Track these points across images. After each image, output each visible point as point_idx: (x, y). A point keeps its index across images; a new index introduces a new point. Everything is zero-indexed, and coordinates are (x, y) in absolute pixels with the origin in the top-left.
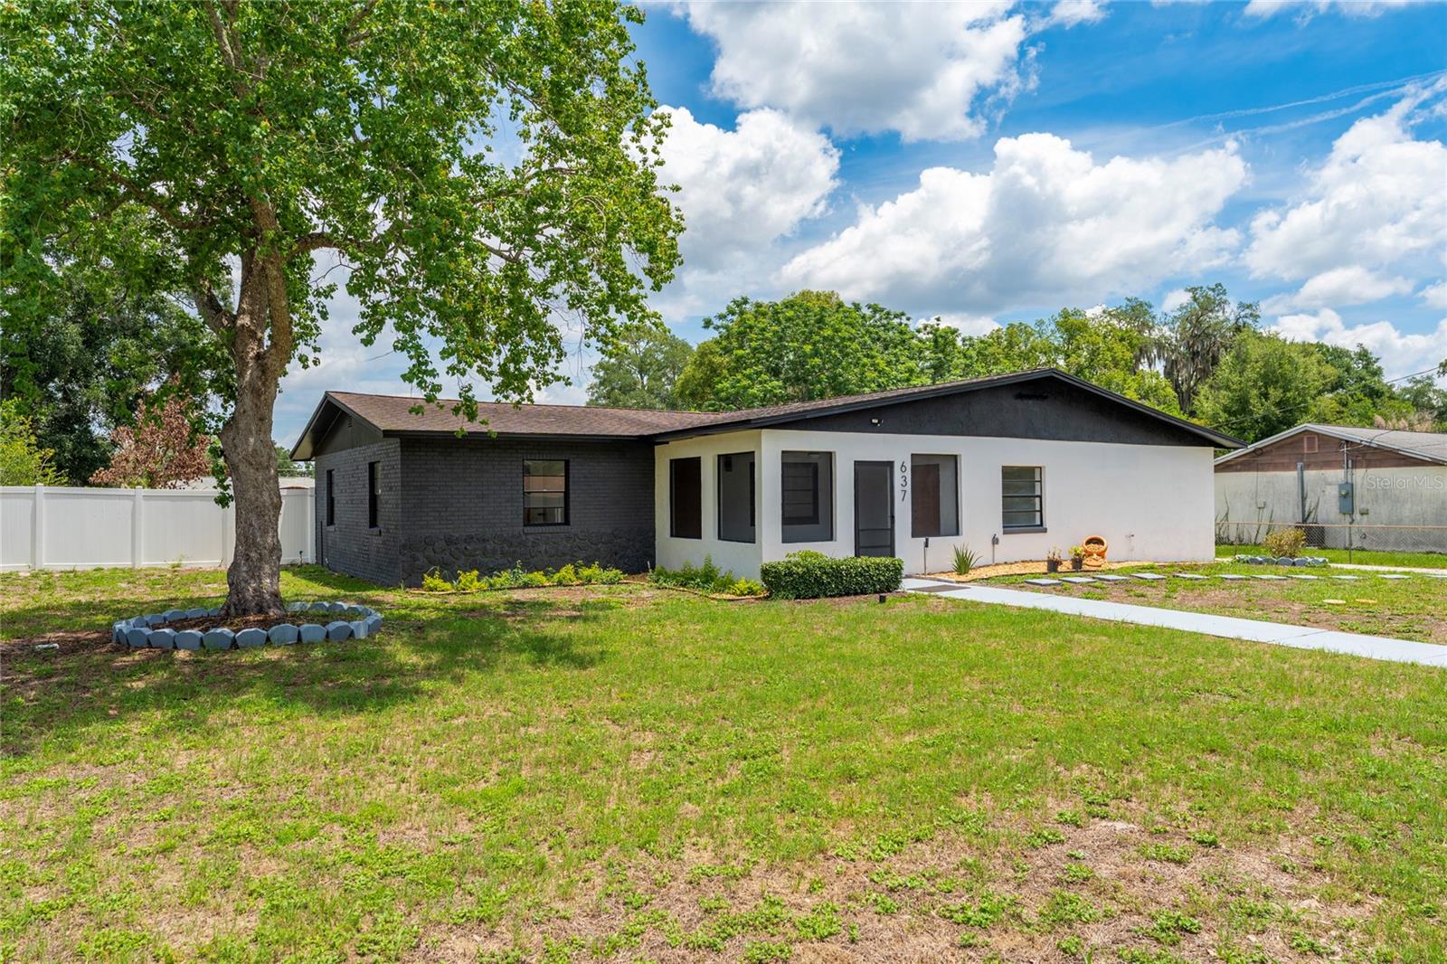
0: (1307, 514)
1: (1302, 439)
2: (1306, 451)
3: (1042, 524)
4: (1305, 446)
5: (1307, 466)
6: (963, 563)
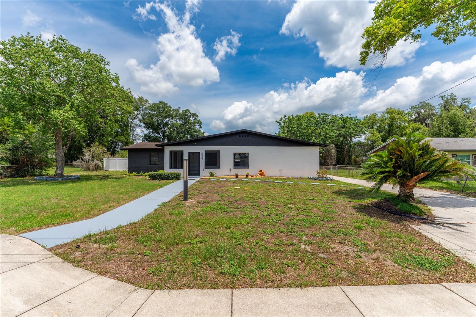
3: (248, 167)
6: (212, 175)
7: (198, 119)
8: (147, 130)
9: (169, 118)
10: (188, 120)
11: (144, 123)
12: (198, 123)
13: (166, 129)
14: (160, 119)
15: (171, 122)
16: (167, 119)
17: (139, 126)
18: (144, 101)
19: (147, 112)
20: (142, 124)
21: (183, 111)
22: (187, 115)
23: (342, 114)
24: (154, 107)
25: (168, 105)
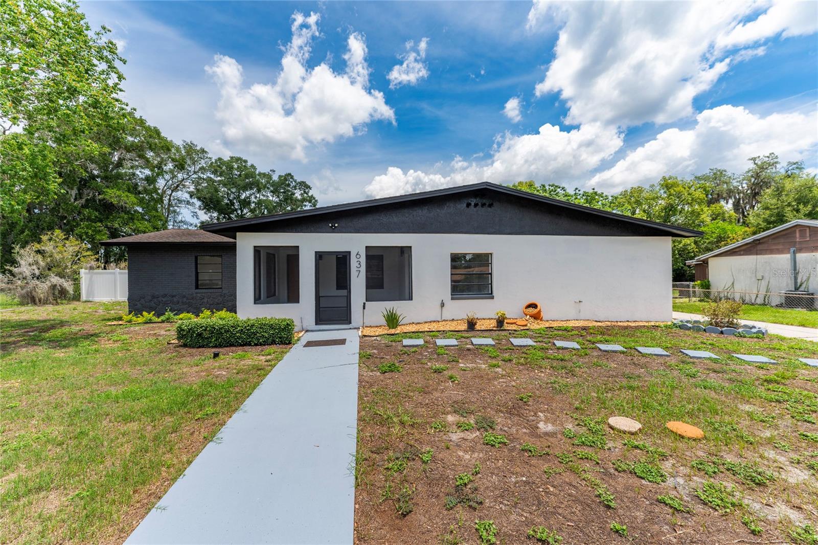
0: (799, 284)
1: (795, 231)
2: (798, 240)
3: (492, 293)
4: (798, 235)
5: (800, 250)
6: (392, 320)
7: (310, 194)
8: (205, 213)
9: (251, 189)
10: (291, 195)
11: (199, 199)
12: (310, 202)
13: (245, 211)
14: (232, 192)
15: (256, 197)
16: (248, 193)
17: (188, 203)
18: (197, 152)
19: (205, 177)
20: (195, 201)
21: (280, 176)
22: (289, 185)
23: (576, 189)
24: (219, 167)
25: (249, 164)
